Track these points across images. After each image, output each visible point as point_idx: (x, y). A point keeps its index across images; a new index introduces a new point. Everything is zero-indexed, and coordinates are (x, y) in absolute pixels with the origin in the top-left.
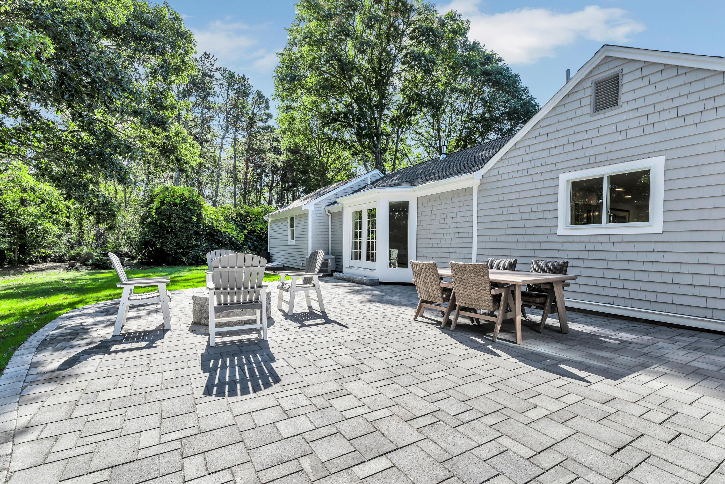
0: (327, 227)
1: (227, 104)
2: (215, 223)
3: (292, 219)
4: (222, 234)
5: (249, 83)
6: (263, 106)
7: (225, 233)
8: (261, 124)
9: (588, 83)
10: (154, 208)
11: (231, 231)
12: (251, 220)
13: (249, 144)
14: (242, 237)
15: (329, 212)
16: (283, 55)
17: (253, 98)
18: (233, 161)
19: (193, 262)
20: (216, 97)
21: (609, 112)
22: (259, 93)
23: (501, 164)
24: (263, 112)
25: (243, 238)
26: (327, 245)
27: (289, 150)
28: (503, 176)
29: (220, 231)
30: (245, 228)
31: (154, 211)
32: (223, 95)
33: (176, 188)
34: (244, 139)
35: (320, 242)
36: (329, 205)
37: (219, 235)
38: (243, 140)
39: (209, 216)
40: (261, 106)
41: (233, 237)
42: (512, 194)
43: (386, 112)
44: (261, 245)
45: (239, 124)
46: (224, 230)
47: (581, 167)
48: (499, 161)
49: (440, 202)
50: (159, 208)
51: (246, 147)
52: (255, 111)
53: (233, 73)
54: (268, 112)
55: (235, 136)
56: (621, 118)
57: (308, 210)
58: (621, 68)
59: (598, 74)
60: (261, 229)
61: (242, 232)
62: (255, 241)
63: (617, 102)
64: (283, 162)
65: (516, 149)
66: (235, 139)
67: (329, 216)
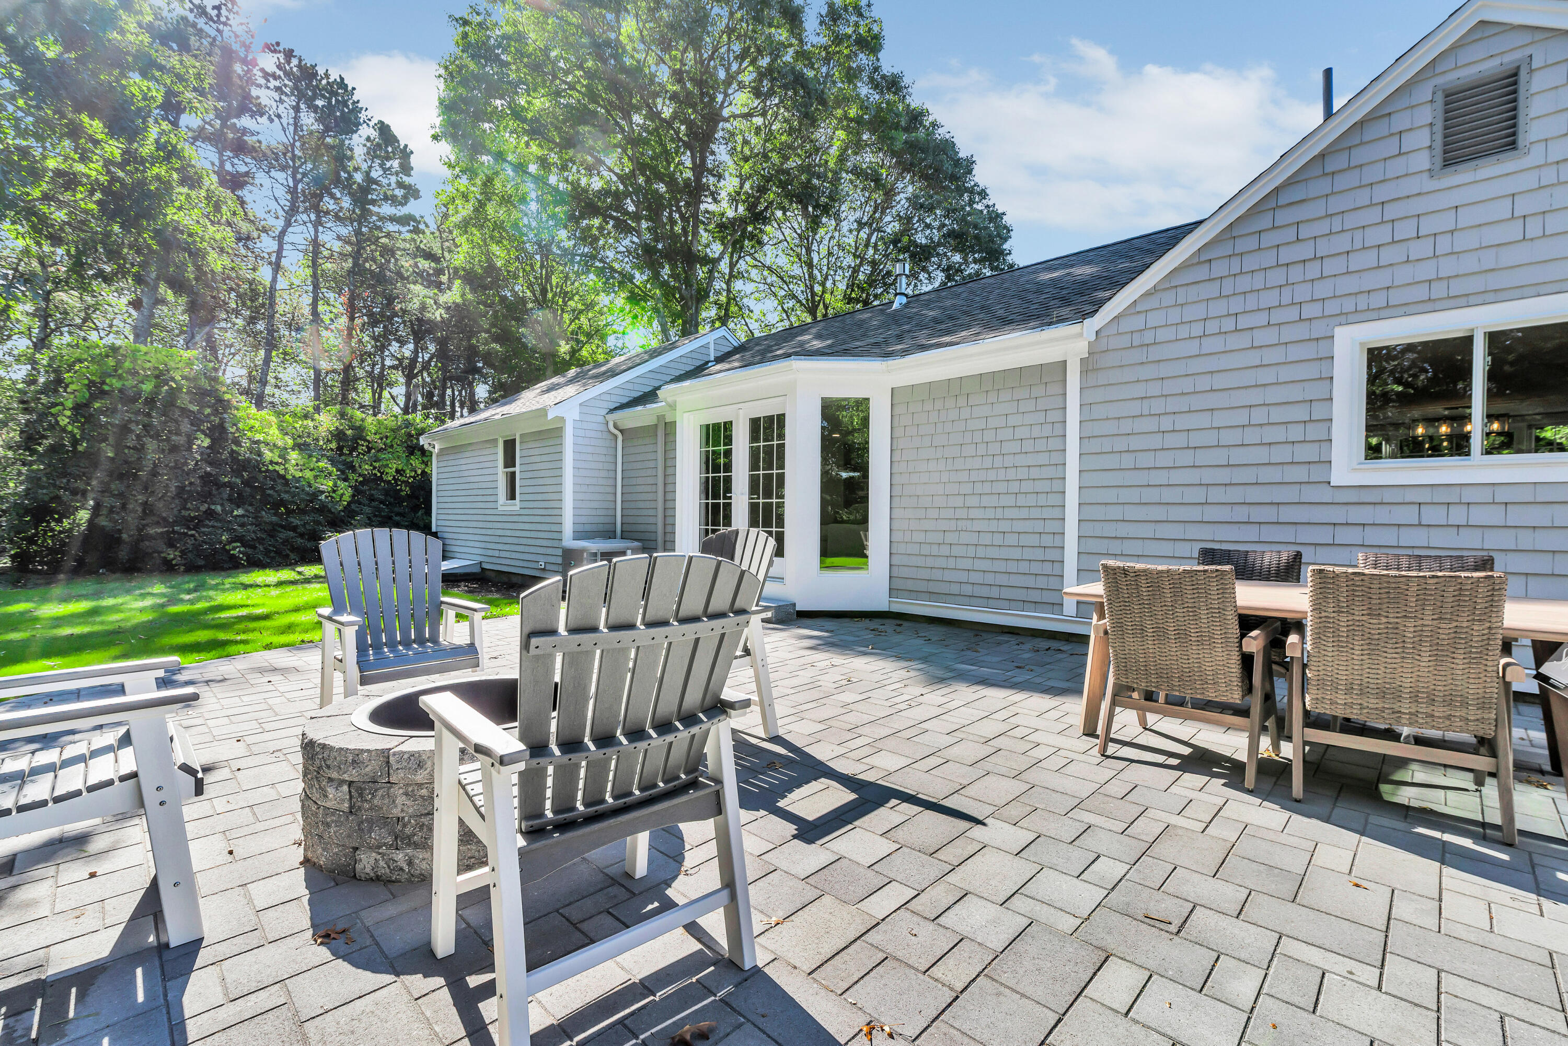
0: (612, 467)
1: (293, 145)
2: (268, 455)
3: (510, 446)
4: (286, 482)
5: (355, 98)
6: (395, 164)
7: (298, 480)
8: (387, 209)
9: (1424, 93)
10: (69, 404)
11: (316, 477)
12: (369, 449)
13: (356, 255)
14: (346, 492)
15: (616, 427)
16: (466, 23)
17: (368, 139)
18: (307, 300)
19: (201, 562)
20: (264, 120)
21: (1489, 168)
22: (383, 129)
23: (1153, 302)
24: (393, 179)
25: (348, 494)
26: (611, 512)
27: (470, 278)
28: (1160, 332)
29: (283, 477)
30: (352, 468)
31: (68, 413)
32: (284, 121)
33: (143, 348)
34: (340, 243)
35: (595, 505)
36: (616, 409)
37: (279, 488)
38: (337, 246)
39: (249, 434)
40: (388, 164)
41: (323, 492)
42: (1190, 379)
43: (707, 205)
44: (397, 514)
45: (328, 204)
46: (293, 472)
47: (1405, 309)
48: (1147, 294)
49: (962, 401)
50: (87, 405)
51: (349, 264)
52: (374, 174)
53: (314, 67)
54: (406, 180)
55: (316, 231)
56: (1528, 181)
57: (562, 419)
58: (1528, 51)
59: (1456, 68)
60: (397, 471)
61: (346, 480)
62: (381, 502)
63: (1514, 143)
64: (448, 309)
65: (1199, 263)
66: (316, 244)
67: (616, 437)
